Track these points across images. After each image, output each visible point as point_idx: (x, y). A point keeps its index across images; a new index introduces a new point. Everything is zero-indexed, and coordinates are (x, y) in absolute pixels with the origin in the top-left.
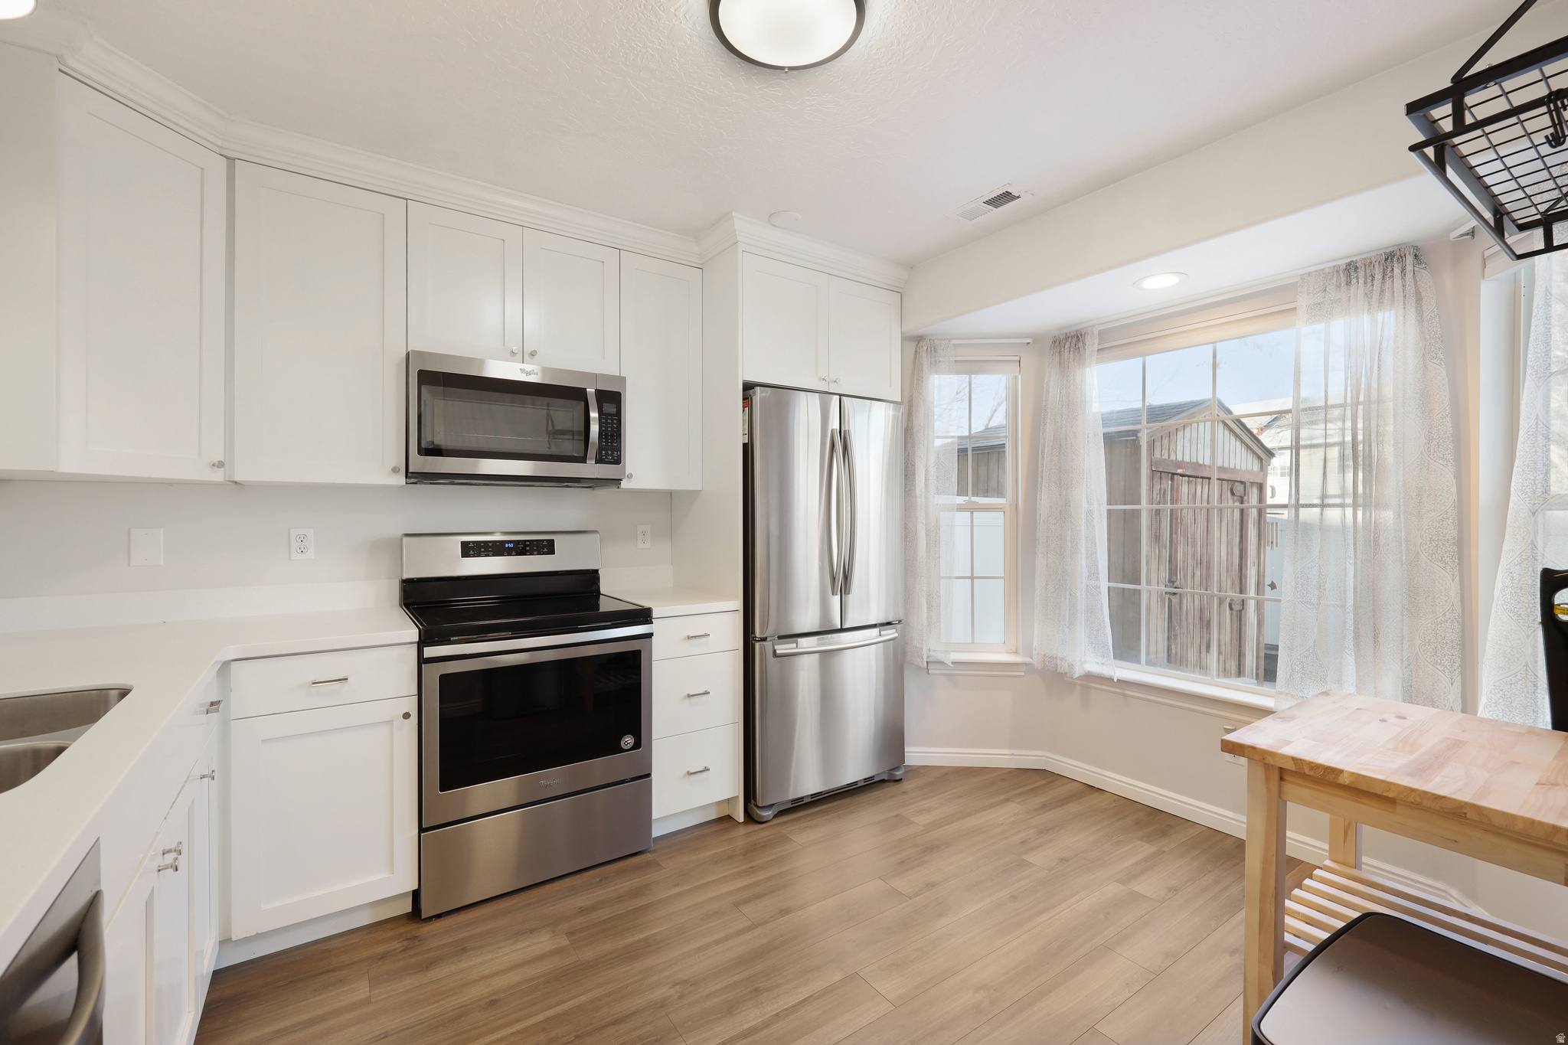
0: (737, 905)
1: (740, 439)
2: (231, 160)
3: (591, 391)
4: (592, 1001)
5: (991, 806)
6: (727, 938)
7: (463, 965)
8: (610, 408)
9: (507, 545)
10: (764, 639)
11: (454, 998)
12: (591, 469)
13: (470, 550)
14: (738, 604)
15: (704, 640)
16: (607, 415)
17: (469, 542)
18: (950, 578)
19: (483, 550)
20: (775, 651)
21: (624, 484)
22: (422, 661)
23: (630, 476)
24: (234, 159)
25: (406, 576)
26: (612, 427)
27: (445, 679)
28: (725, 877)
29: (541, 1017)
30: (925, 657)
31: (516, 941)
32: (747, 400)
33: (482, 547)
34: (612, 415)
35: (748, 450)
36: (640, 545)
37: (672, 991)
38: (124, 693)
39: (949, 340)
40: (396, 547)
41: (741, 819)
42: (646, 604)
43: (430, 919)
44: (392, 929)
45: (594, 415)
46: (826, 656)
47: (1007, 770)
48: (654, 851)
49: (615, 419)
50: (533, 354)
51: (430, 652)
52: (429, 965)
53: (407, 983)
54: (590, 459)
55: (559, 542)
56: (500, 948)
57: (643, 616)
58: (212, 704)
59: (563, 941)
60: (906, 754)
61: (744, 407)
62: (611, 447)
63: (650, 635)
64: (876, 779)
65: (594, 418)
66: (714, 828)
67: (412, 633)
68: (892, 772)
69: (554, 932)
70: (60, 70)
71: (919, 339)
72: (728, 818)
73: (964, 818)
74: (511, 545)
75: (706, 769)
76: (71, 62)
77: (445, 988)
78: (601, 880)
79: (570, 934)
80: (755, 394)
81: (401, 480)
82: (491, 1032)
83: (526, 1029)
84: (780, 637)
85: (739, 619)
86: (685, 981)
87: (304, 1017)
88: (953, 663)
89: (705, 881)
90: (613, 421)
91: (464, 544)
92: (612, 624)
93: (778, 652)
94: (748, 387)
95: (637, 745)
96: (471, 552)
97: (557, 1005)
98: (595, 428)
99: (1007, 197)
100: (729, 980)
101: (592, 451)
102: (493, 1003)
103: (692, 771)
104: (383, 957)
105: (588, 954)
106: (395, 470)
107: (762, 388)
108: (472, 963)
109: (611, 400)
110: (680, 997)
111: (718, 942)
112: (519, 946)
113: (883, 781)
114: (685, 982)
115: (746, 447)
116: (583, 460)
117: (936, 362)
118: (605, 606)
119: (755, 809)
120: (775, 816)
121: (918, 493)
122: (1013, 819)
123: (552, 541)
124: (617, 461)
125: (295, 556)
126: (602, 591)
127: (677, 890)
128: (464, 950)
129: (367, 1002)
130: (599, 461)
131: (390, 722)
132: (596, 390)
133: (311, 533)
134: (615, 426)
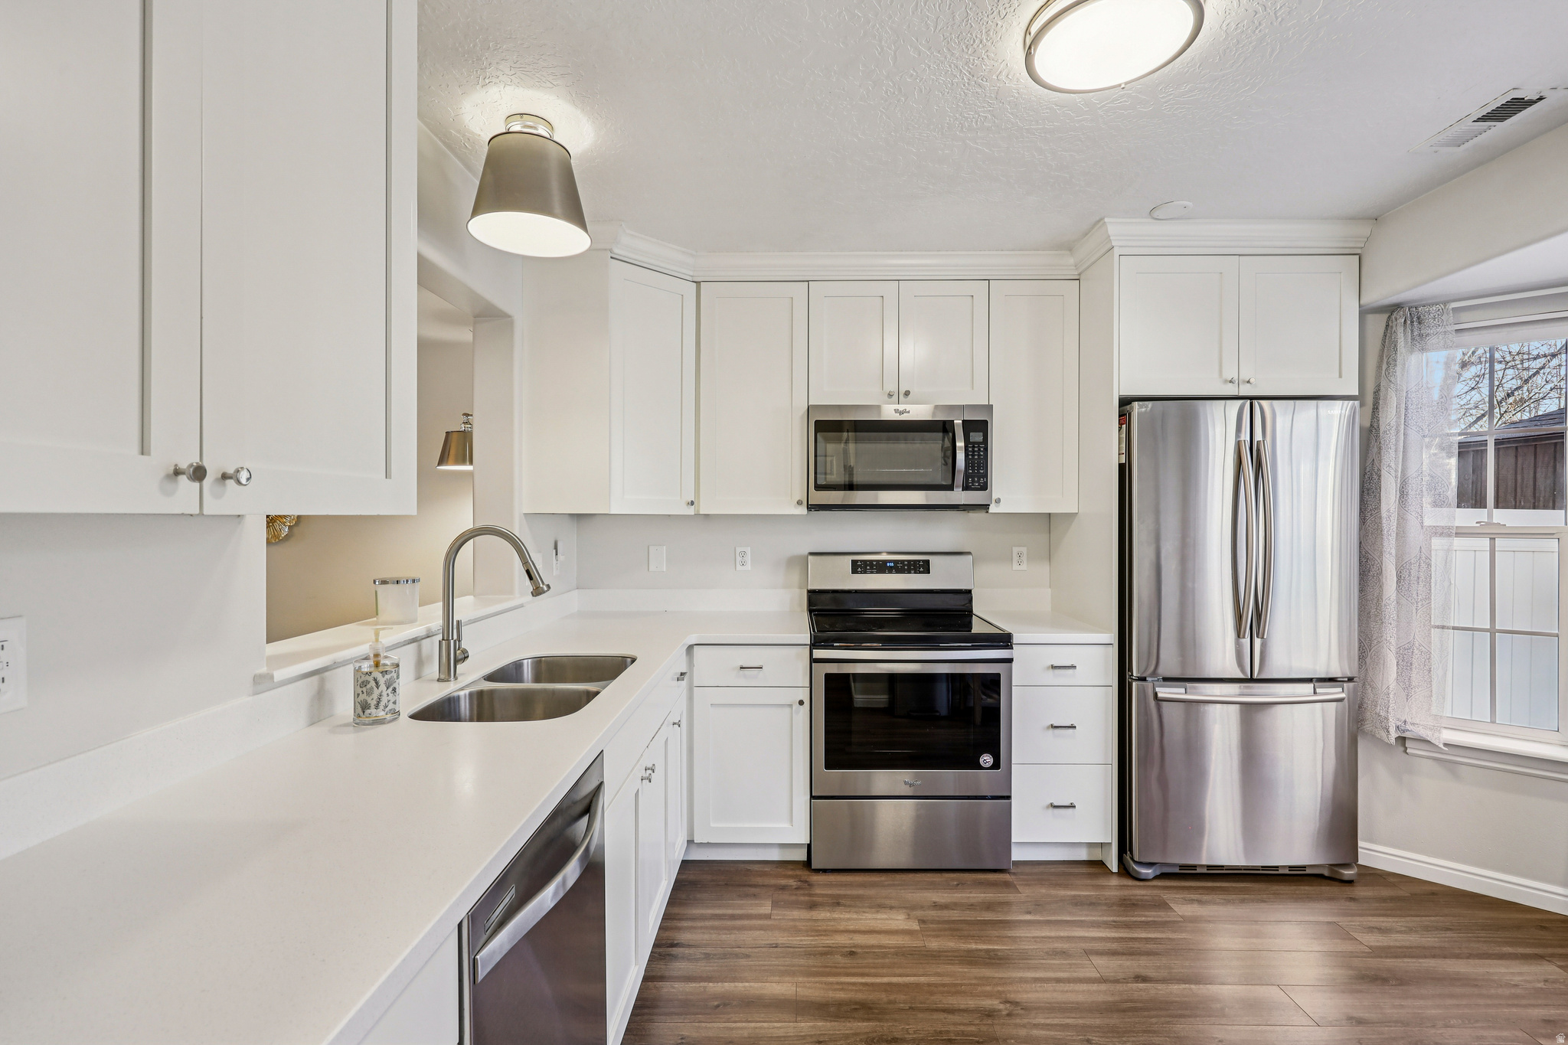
0: (1088, 953)
1: (1114, 460)
2: (698, 283)
3: (958, 422)
4: (929, 985)
5: (1502, 957)
6: (1069, 981)
7: (836, 915)
8: (976, 437)
9: (888, 564)
10: (1143, 679)
11: (825, 938)
12: (958, 496)
13: (859, 567)
14: (1112, 636)
15: (1070, 671)
16: (974, 443)
17: (857, 561)
18: (1443, 627)
20: (1156, 694)
21: (993, 509)
22: (814, 661)
23: (998, 501)
24: (700, 282)
25: (810, 588)
26: (979, 455)
27: (829, 677)
28: (1082, 921)
29: (885, 980)
30: (1392, 730)
31: (878, 912)
32: (1124, 417)
33: (869, 565)
34: (979, 443)
35: (1124, 472)
36: (1016, 567)
37: (1002, 1006)
38: (633, 660)
39: (1445, 303)
40: (800, 563)
41: (1115, 869)
42: (1007, 628)
43: (817, 871)
44: (792, 869)
45: (960, 444)
46: (1250, 711)
48: (1014, 874)
49: (982, 447)
50: (907, 393)
51: (819, 653)
52: (812, 906)
53: (796, 914)
54: (957, 487)
55: (934, 561)
56: (864, 912)
57: (1004, 640)
58: (682, 674)
59: (915, 926)
60: (1359, 850)
61: (1121, 424)
62: (978, 475)
63: (1010, 661)
64: (1308, 871)
65: (961, 447)
66: (1084, 870)
67: (806, 638)
68: (1336, 869)
69: (909, 915)
70: (611, 258)
71: (1392, 310)
72: (1100, 864)
73: (1445, 957)
74: (892, 564)
75: (1072, 806)
76: (616, 251)
77: (820, 928)
78: (958, 885)
79: (922, 921)
80: (1132, 408)
81: (803, 510)
82: (848, 975)
83: (872, 984)
84: (1165, 679)
85: (1113, 652)
86: (1017, 1002)
87: (730, 912)
88: (1445, 745)
89: (1059, 918)
90: (979, 449)
91: (854, 562)
92: (972, 646)
93: (1160, 695)
94: (1125, 402)
95: (996, 765)
96: (860, 570)
97: (900, 976)
98: (961, 456)
99: (1517, 105)
100: (1062, 1020)
101: (959, 478)
102: (852, 954)
103: (1056, 804)
104: (783, 888)
105: (934, 944)
106: (799, 503)
107: (1141, 403)
108: (842, 916)
109: (978, 428)
110: (1009, 1015)
111: (1058, 980)
112: (879, 916)
113: (1321, 876)
114: (1016, 1004)
115: (1121, 467)
116: (950, 488)
117: (1420, 335)
118: (977, 628)
119: (1131, 862)
120: (1156, 877)
121: (1384, 514)
122: (1540, 985)
123: (927, 562)
124: (984, 487)
125: (739, 567)
126: (974, 611)
127: (1028, 917)
128: (838, 904)
129: (768, 917)
130: (966, 488)
131: (791, 706)
132: (963, 421)
133: (748, 550)
134: (982, 453)
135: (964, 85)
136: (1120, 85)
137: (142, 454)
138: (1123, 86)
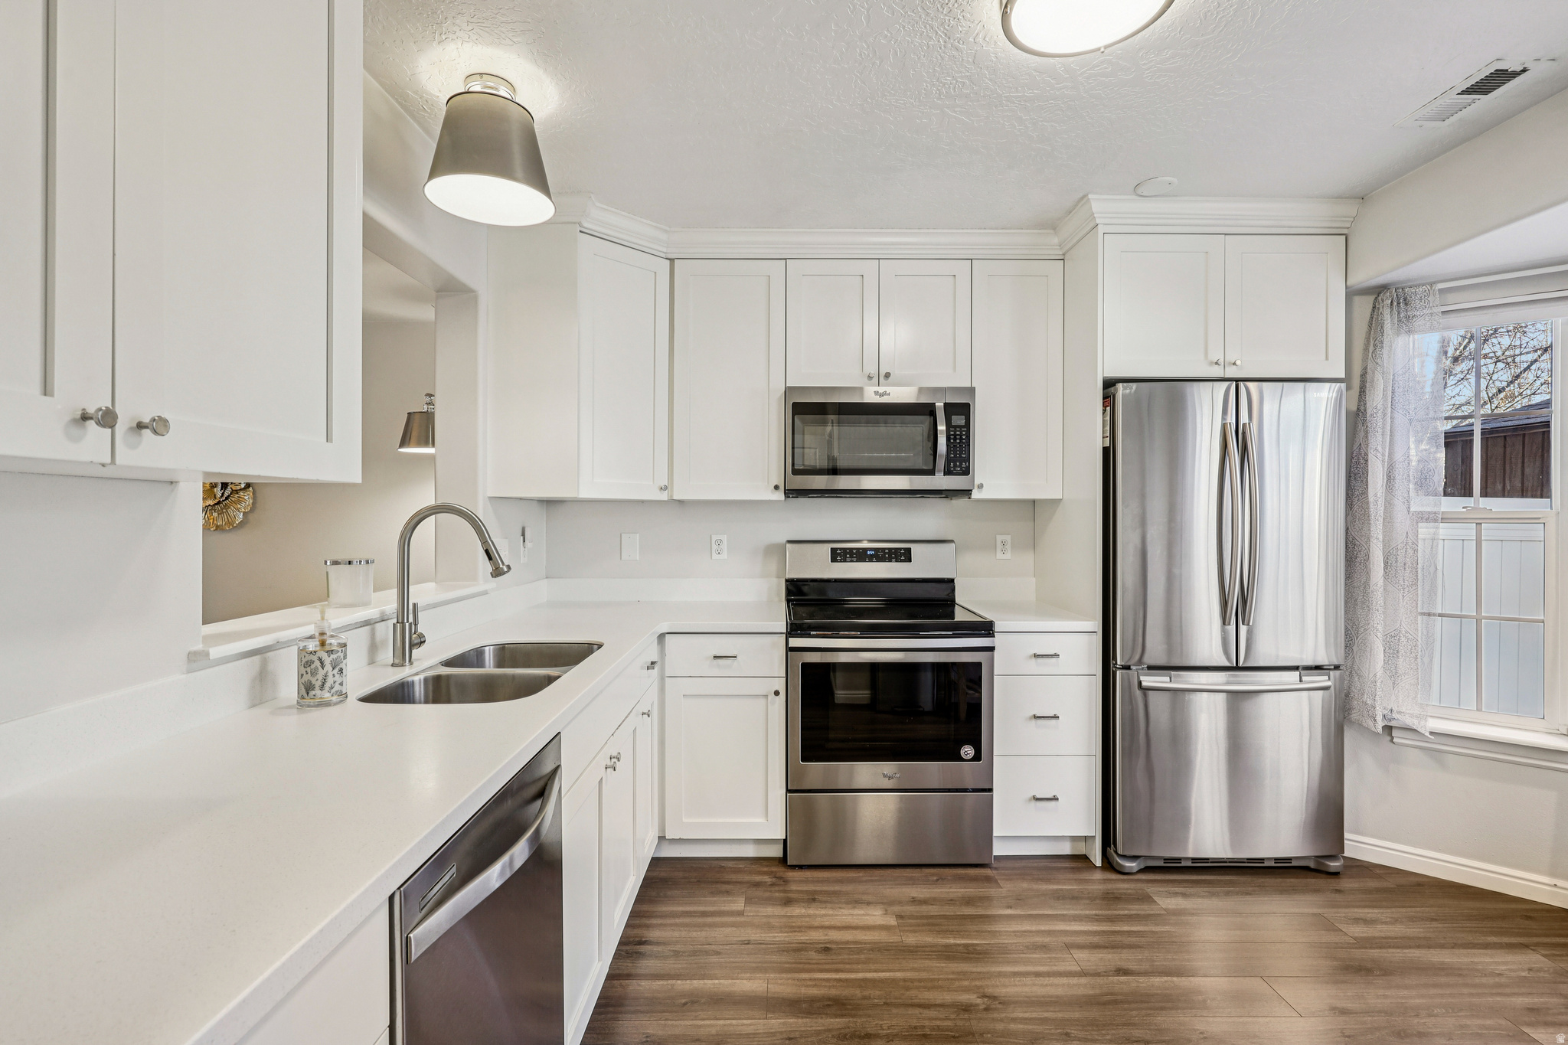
0: (1069, 947)
1: (1098, 443)
2: (672, 260)
3: (940, 405)
4: (905, 980)
5: (1486, 946)
6: (1049, 974)
7: (811, 912)
8: (957, 420)
9: (869, 552)
10: (1127, 668)
11: (799, 934)
12: (940, 481)
13: (838, 555)
14: (1096, 624)
15: (1054, 660)
16: (956, 427)
17: (837, 549)
18: (1429, 614)
19: (848, 556)
20: (1140, 683)
21: (975, 495)
22: (790, 650)
23: (981, 486)
24: (674, 260)
25: (788, 577)
26: (961, 439)
27: (806, 667)
28: (1063, 915)
29: (860, 975)
30: (1379, 718)
31: (854, 908)
32: (1108, 399)
33: (848, 553)
34: (961, 427)
35: (1108, 456)
36: (999, 555)
37: (979, 1001)
38: (600, 646)
39: (1431, 284)
40: (777, 551)
41: (1098, 863)
42: (989, 616)
43: (793, 867)
44: (767, 866)
45: (942, 427)
46: (1237, 699)
47: (1544, 906)
48: (996, 869)
49: (964, 431)
50: (887, 375)
51: (795, 642)
52: (788, 902)
53: (770, 910)
54: (939, 471)
55: (915, 549)
56: (840, 908)
57: (986, 628)
58: (653, 663)
59: (893, 921)
60: (1345, 842)
61: (1105, 407)
62: (960, 460)
63: (992, 649)
64: (1294, 863)
65: (942, 431)
66: (1067, 864)
67: (781, 626)
68: (1322, 861)
69: (886, 910)
70: (580, 231)
71: (1378, 291)
72: (1084, 858)
73: (1429, 947)
74: (873, 553)
75: (1055, 799)
76: (586, 225)
77: (794, 924)
78: (938, 880)
79: (899, 917)
80: (1116, 390)
81: (780, 496)
82: (821, 971)
83: (847, 980)
84: (1150, 668)
85: (1098, 639)
86: (995, 997)
87: (702, 908)
88: (1431, 733)
89: (1041, 912)
90: (961, 433)
91: (833, 550)
92: (953, 634)
93: (1144, 684)
94: (1109, 384)
95: (977, 757)
96: (839, 558)
97: (875, 971)
98: (942, 441)
99: (1500, 77)
100: (1040, 1013)
101: (941, 463)
102: (827, 950)
103: (1038, 796)
104: (757, 885)
105: (911, 939)
106: (776, 487)
107: (1125, 384)
108: (817, 912)
109: (960, 410)
110: (987, 1009)
111: (1038, 974)
112: (856, 912)
113: (1307, 868)
114: (994, 998)
115: (1106, 450)
116: (931, 472)
117: (1407, 317)
118: (960, 616)
119: (1115, 855)
120: (1141, 871)
121: (1371, 498)
122: (1523, 974)
123: (909, 550)
124: (966, 472)
125: (715, 556)
126: (957, 600)
127: (1009, 912)
128: (814, 900)
129: (741, 913)
130: (948, 472)
131: (766, 696)
132: (945, 404)
133: (724, 538)
134: (964, 437)
135: (941, 48)
136: (1099, 49)
137: (45, 395)
138: (1102, 50)
